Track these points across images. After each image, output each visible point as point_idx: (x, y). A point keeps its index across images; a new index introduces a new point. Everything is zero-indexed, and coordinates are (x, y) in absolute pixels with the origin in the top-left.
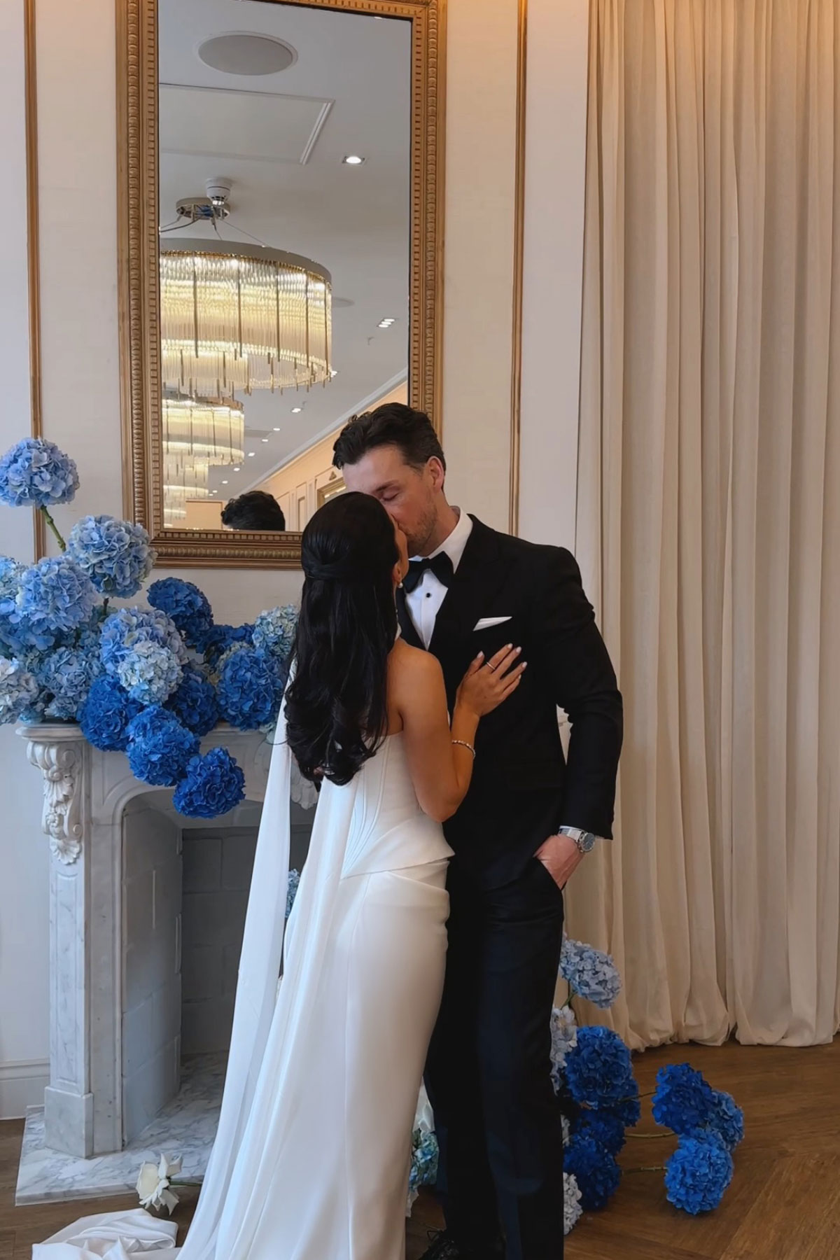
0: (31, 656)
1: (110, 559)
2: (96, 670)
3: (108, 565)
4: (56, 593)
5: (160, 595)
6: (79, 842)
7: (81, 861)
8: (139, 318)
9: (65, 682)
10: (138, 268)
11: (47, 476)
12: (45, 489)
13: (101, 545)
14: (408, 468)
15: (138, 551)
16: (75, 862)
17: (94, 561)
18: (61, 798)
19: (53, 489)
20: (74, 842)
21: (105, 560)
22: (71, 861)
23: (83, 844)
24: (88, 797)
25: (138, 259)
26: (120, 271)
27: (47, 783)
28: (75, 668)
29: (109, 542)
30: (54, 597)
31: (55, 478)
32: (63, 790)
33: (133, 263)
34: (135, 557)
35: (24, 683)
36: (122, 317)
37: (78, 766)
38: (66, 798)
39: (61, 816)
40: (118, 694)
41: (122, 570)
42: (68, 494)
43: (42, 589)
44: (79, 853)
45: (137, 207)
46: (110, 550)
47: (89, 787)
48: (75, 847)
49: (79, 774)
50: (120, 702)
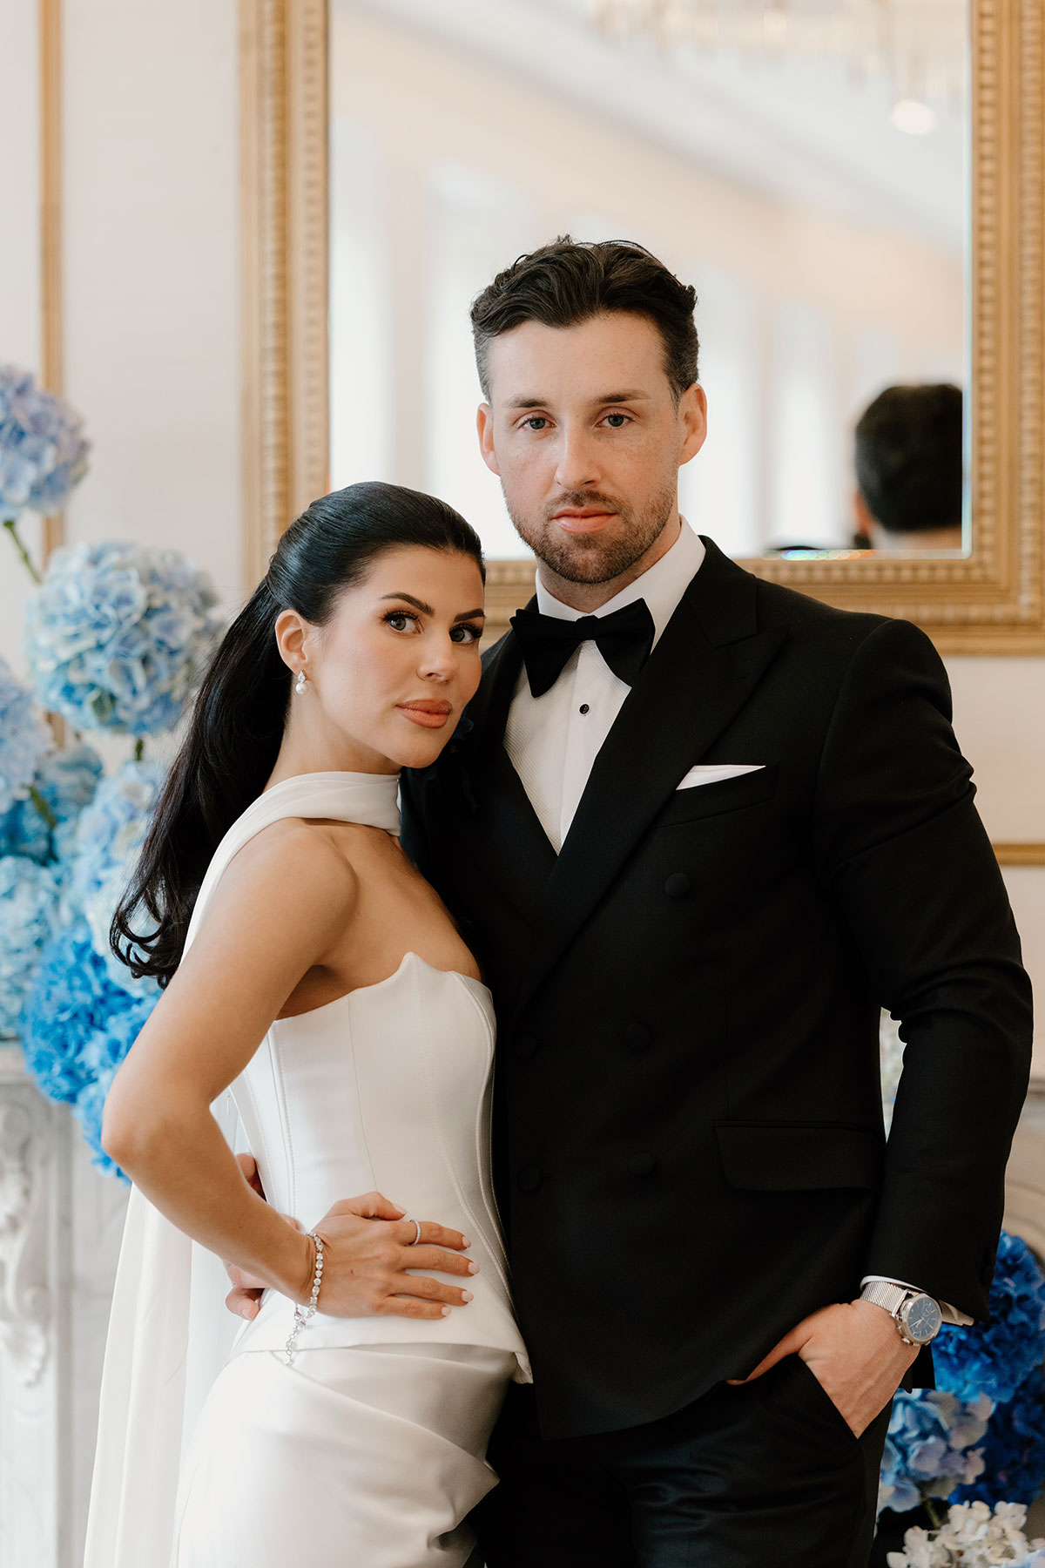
1: (100, 647)
2: (66, 913)
3: (97, 662)
6: (45, 1330)
7: (50, 1378)
8: (282, 41)
13: (81, 614)
15: (168, 628)
17: (65, 653)
18: (2, 1222)
19: (10, 481)
20: (34, 1331)
21: (90, 650)
22: (31, 1376)
23: (53, 1336)
24: (66, 1222)
28: (21, 909)
29: (97, 607)
32: (7, 1199)
34: (161, 643)
36: (244, 42)
37: (39, 1148)
38: (14, 1224)
41: (127, 675)
44: (44, 1360)
46: (99, 626)
47: (67, 1199)
48: (38, 1344)
49: (45, 1162)
50: (87, 987)
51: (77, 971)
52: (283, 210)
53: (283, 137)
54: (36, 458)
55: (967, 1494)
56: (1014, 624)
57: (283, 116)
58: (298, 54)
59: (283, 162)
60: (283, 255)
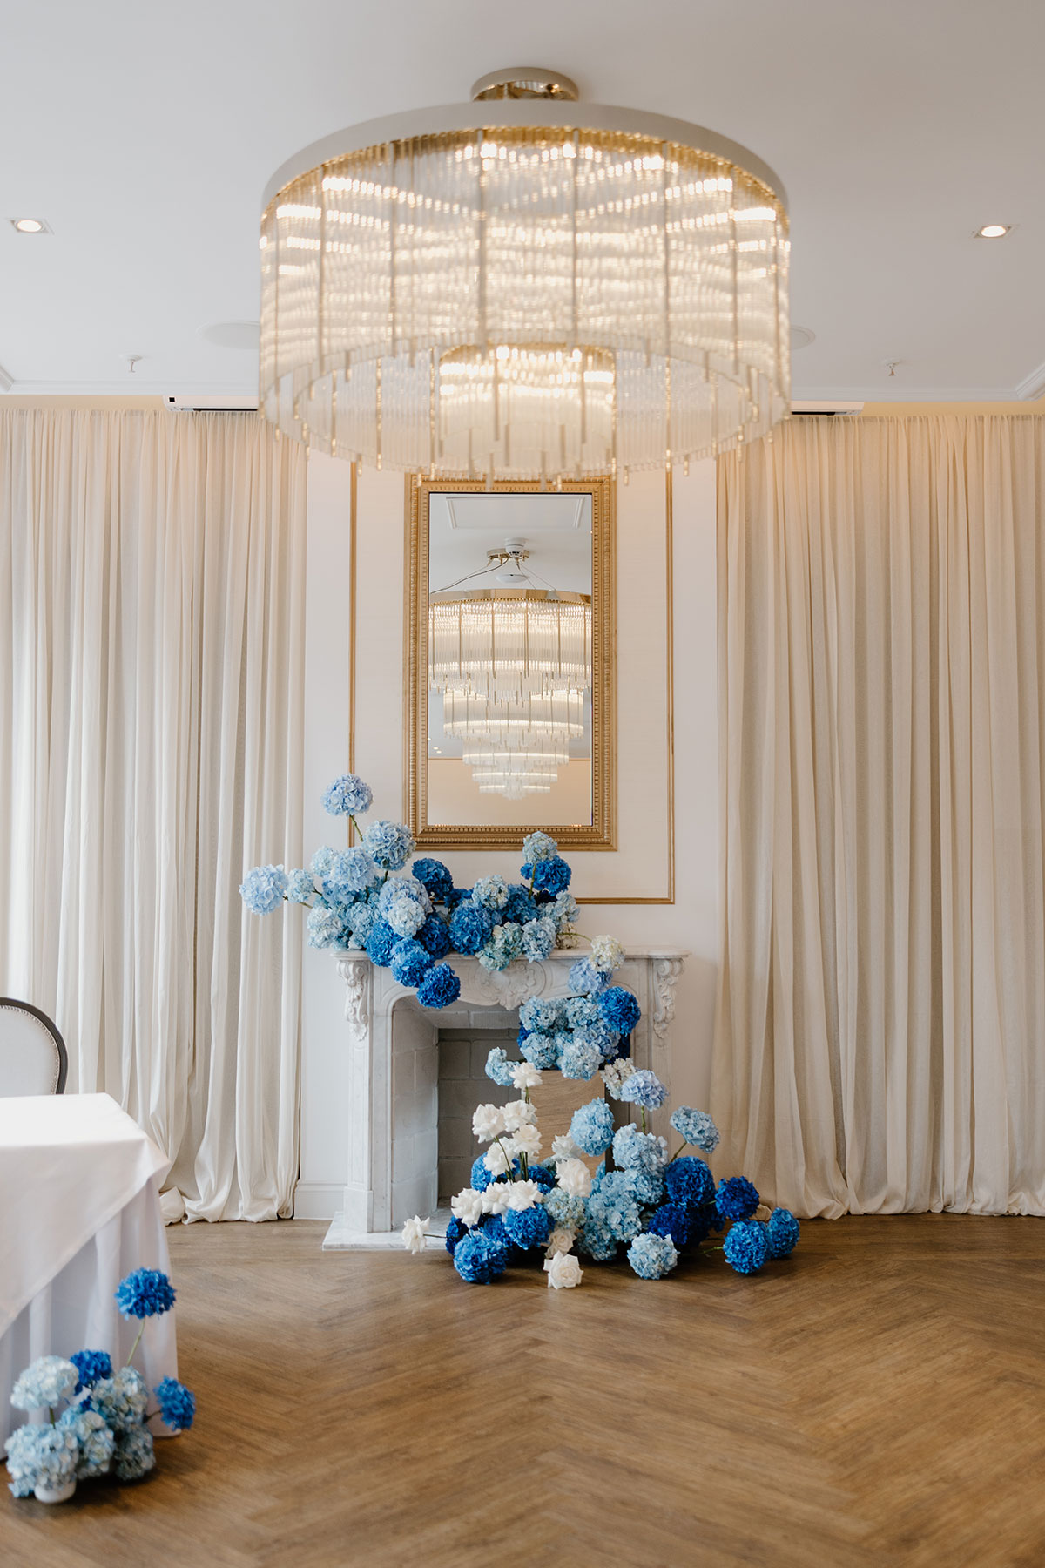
0: (340, 907)
1: (386, 847)
2: (376, 916)
3: (384, 851)
4: (353, 869)
5: (419, 869)
6: (366, 1025)
7: (367, 1038)
9: (358, 924)
10: (415, 662)
11: (353, 797)
12: (351, 805)
13: (382, 839)
15: (403, 843)
16: (364, 1038)
17: (378, 849)
18: (356, 997)
19: (356, 805)
20: (363, 1026)
21: (383, 848)
22: (361, 1038)
23: (368, 1028)
24: (372, 997)
25: (415, 657)
26: (404, 664)
27: (348, 988)
28: (365, 915)
30: (351, 872)
31: (357, 798)
32: (357, 991)
33: (412, 660)
34: (402, 846)
35: (334, 923)
36: (405, 693)
37: (365, 977)
38: (359, 997)
39: (355, 1008)
40: (387, 930)
41: (393, 854)
42: (365, 807)
43: (345, 867)
44: (366, 1034)
45: (416, 626)
46: (386, 842)
47: (372, 991)
48: (364, 1029)
49: (367, 982)
50: (388, 935)
51: (384, 930)
52: (415, 736)
53: (415, 718)
54: (363, 799)
55: (617, 1056)
56: (603, 843)
57: (415, 712)
58: (420, 697)
59: (415, 724)
60: (415, 748)
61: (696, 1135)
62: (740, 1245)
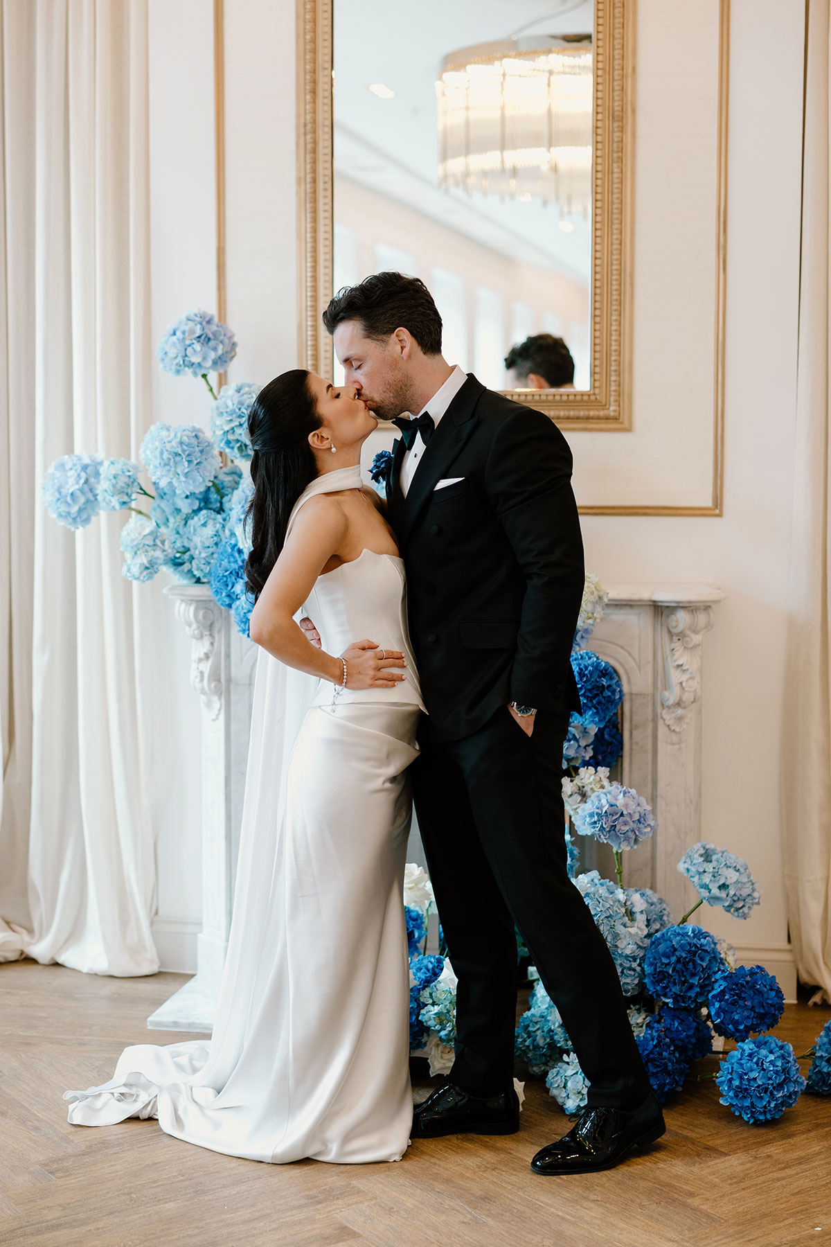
1: (241, 425)
2: (227, 532)
3: (238, 431)
4: (178, 459)
6: (220, 699)
7: (222, 717)
8: (314, 181)
9: (199, 544)
10: (314, 132)
11: (197, 347)
12: (196, 359)
13: (233, 412)
14: (368, 341)
16: (217, 718)
17: (227, 428)
18: (202, 655)
19: (204, 358)
20: (215, 698)
21: (236, 426)
22: (214, 717)
23: (223, 701)
24: (228, 656)
25: (314, 122)
26: (298, 135)
27: (194, 640)
28: (209, 531)
29: (240, 409)
30: (176, 463)
31: (205, 349)
32: (205, 646)
33: (309, 127)
35: (158, 542)
36: (299, 181)
37: (217, 626)
38: (207, 657)
39: (202, 673)
40: (236, 555)
43: (166, 456)
44: (220, 710)
45: (314, 71)
46: (240, 417)
47: (228, 646)
48: (217, 703)
49: (219, 632)
50: (236, 562)
52: (315, 250)
53: (315, 220)
54: (215, 349)
55: (586, 764)
56: (607, 418)
57: (315, 211)
58: (321, 186)
59: (315, 230)
60: (315, 268)
61: (715, 891)
62: (741, 1078)
